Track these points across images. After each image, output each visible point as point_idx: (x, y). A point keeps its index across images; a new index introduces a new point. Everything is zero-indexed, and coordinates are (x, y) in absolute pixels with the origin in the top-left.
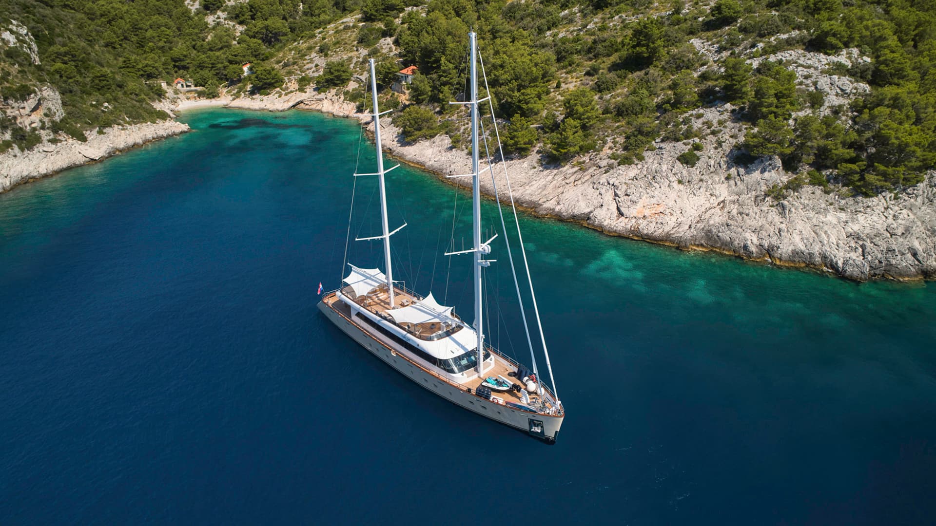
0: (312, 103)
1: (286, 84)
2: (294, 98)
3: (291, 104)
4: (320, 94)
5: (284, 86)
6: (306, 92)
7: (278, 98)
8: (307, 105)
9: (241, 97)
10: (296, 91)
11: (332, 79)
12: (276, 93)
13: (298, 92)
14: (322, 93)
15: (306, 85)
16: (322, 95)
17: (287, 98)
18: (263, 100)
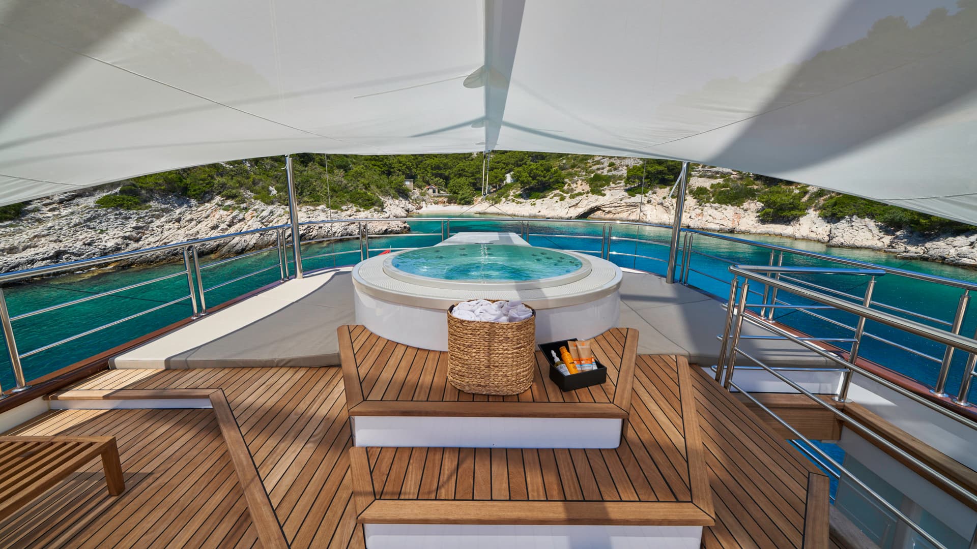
0: (619, 209)
1: (569, 185)
2: (585, 202)
3: (581, 210)
4: (634, 196)
5: (566, 187)
6: (604, 195)
7: (559, 202)
8: (609, 212)
9: (502, 202)
10: (588, 193)
11: (661, 172)
12: (555, 195)
13: (590, 195)
14: (637, 195)
15: (603, 186)
16: (638, 198)
17: (574, 201)
18: (534, 204)
